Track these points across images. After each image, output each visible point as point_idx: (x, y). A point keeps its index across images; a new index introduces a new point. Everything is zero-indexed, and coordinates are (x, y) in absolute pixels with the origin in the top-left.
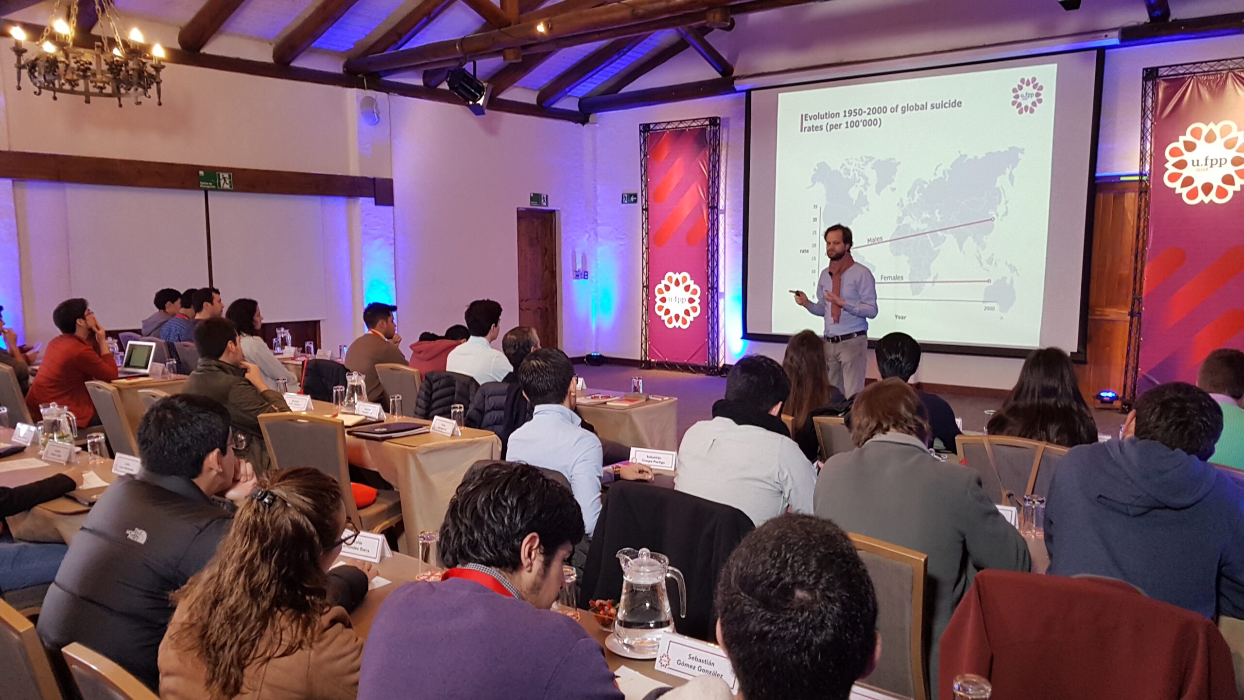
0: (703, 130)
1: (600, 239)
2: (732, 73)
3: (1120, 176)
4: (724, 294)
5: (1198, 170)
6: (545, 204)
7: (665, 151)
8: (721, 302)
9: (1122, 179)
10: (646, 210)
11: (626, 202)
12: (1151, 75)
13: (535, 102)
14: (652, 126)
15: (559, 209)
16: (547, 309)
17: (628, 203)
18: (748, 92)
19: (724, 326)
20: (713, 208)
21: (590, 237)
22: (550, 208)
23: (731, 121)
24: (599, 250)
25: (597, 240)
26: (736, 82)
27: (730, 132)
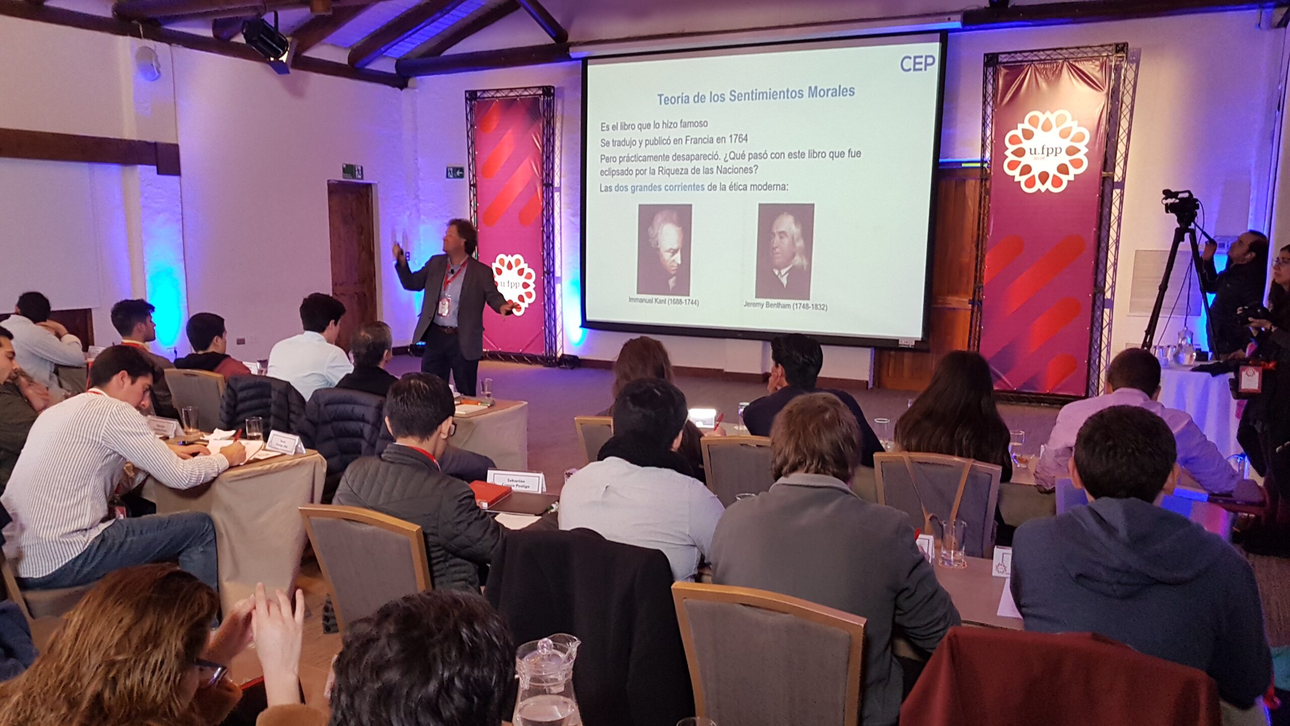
0: (535, 99)
1: (423, 217)
2: (567, 39)
3: (961, 162)
4: (560, 279)
5: (1036, 159)
6: (360, 177)
7: (495, 121)
8: (558, 287)
9: (964, 165)
10: (474, 185)
11: (451, 176)
12: (991, 60)
13: (346, 62)
14: (479, 94)
15: (376, 182)
16: (365, 295)
17: (454, 177)
18: (585, 61)
19: (562, 313)
20: (548, 186)
21: (411, 214)
22: (365, 181)
23: (566, 92)
24: (422, 228)
25: (419, 217)
26: (571, 49)
27: (565, 103)
